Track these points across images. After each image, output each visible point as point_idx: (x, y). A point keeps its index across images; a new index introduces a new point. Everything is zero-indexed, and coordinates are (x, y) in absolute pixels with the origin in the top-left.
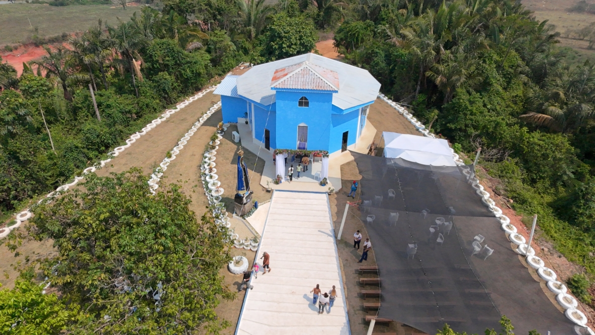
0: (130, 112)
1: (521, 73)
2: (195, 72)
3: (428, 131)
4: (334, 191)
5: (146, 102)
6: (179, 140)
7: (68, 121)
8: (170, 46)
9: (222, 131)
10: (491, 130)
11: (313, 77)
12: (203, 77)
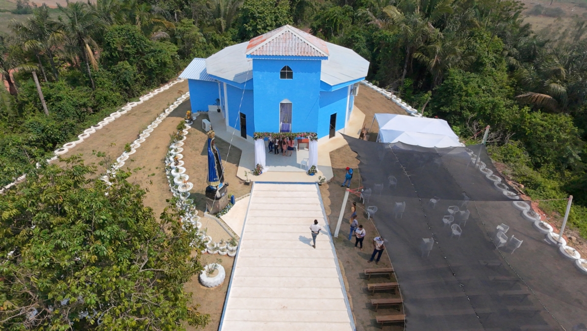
0: (85, 105)
1: (509, 55)
2: (159, 61)
3: (421, 115)
4: (325, 181)
5: (104, 95)
6: (140, 132)
7: (13, 117)
8: (130, 32)
9: (191, 120)
10: (488, 112)
11: (297, 42)
12: (169, 68)
